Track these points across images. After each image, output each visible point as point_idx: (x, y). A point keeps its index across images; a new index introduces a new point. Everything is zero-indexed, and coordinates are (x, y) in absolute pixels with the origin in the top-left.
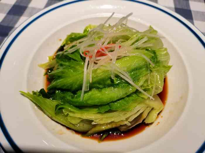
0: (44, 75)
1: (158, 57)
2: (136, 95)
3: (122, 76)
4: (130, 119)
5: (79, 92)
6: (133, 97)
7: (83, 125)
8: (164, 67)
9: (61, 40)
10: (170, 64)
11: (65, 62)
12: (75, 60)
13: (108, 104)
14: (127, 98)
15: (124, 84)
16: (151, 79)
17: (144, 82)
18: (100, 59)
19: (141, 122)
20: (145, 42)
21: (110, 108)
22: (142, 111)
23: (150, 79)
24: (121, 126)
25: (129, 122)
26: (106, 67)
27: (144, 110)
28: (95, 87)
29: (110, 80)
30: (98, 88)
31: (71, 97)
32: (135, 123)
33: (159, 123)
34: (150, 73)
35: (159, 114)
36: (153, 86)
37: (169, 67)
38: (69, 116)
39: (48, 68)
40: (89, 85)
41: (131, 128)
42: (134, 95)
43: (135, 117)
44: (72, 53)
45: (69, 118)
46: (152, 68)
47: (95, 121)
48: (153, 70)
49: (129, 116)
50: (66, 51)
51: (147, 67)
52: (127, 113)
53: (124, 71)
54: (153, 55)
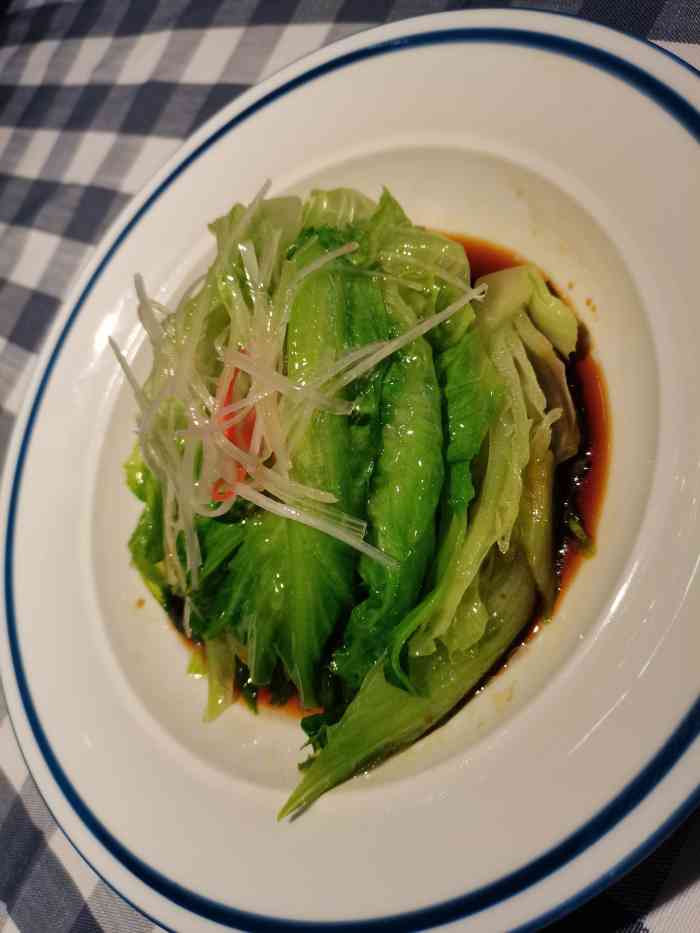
0: (256, 711)
1: (332, 227)
2: (449, 351)
3: (354, 375)
4: (535, 403)
5: (365, 572)
6: (452, 363)
7: (503, 596)
8: (377, 217)
9: (141, 603)
10: (375, 196)
11: (228, 597)
12: (235, 552)
13: (448, 465)
14: (449, 387)
15: (389, 375)
16: (405, 273)
17: (408, 302)
18: (263, 439)
19: (561, 366)
20: (258, 256)
21: (466, 460)
22: (522, 348)
23: (404, 277)
24: (553, 447)
25: (547, 411)
26: (297, 424)
27: (521, 343)
28: (365, 498)
29: (353, 428)
30: (372, 486)
31: (372, 611)
32: (562, 392)
33: (588, 302)
34: (382, 271)
35: (553, 291)
36: (436, 277)
37: (387, 200)
38: (443, 640)
39: (230, 685)
40: (345, 517)
41: (573, 412)
42: (447, 358)
43: (536, 383)
44: (204, 556)
45: (454, 645)
46: (368, 259)
47: (497, 538)
48: (373, 257)
49: (522, 402)
50: (188, 582)
51: (352, 274)
52: (510, 410)
53: (336, 359)
54: (316, 237)
